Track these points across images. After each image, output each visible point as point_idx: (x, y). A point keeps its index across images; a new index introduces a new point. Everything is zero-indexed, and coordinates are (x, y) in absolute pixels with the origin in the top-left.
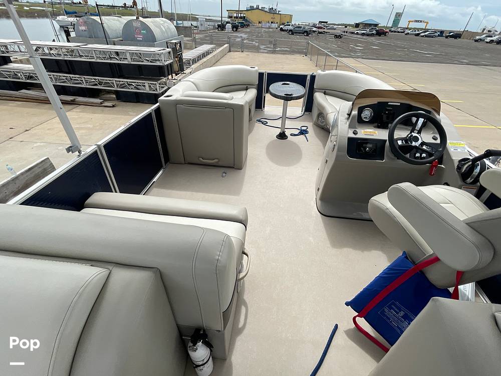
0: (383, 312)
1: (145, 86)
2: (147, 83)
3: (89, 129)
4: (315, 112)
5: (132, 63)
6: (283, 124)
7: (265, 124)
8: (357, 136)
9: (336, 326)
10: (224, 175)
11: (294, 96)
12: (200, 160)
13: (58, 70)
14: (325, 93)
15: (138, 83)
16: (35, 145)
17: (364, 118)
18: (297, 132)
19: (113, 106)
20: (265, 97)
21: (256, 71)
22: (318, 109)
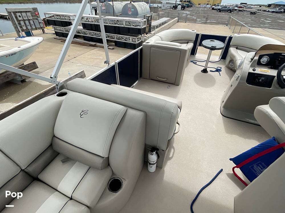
0: (253, 167)
1: (129, 39)
2: (131, 38)
3: (101, 59)
4: (228, 59)
5: (126, 26)
6: (207, 64)
7: (195, 63)
8: (255, 72)
9: (222, 170)
10: (169, 87)
11: (217, 47)
12: (157, 78)
13: (91, 29)
14: (237, 48)
15: (126, 37)
16: (78, 65)
17: (262, 62)
18: (214, 70)
19: (113, 49)
20: (197, 48)
21: (195, 32)
22: (231, 58)
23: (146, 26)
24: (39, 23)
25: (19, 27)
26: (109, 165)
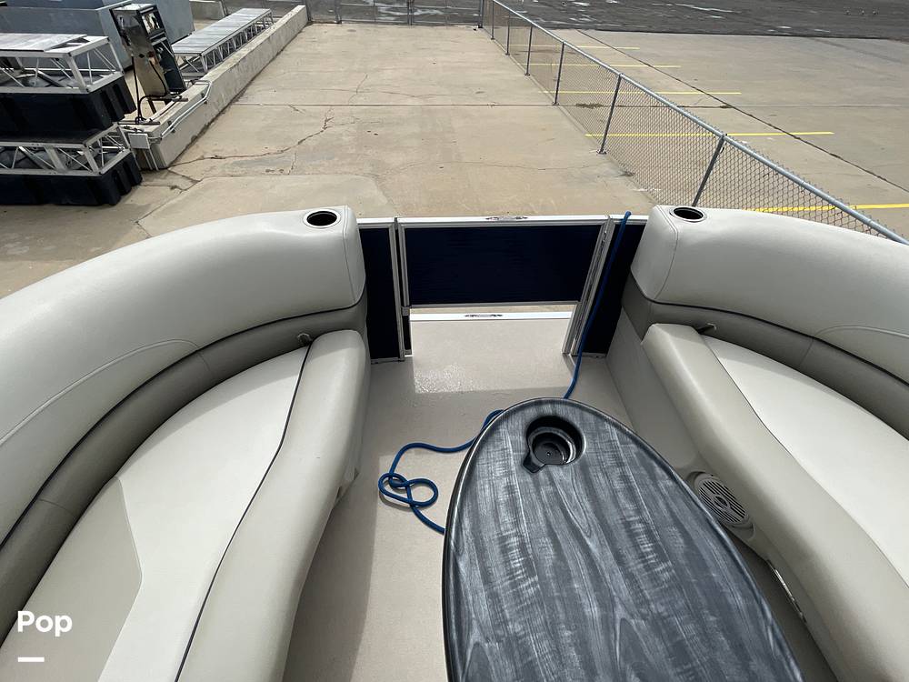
2: (49, 148)
23: (118, 75)
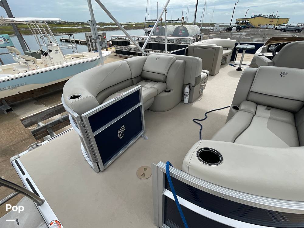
5: (176, 44)
7: (233, 66)
17: (271, 49)
20: (237, 55)
21: (235, 41)
24: (105, 44)
25: (91, 47)
26: (166, 82)
